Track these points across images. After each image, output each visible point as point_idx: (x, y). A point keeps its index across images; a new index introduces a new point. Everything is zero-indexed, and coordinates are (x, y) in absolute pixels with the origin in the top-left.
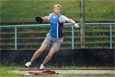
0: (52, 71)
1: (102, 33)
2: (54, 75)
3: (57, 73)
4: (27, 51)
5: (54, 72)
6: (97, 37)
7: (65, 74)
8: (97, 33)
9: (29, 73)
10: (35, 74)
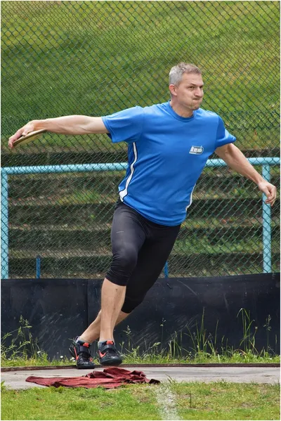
0: (131, 370)
2: (135, 387)
3: (153, 382)
4: (42, 283)
5: (139, 373)
7: (187, 385)
9: (30, 379)
10: (54, 381)
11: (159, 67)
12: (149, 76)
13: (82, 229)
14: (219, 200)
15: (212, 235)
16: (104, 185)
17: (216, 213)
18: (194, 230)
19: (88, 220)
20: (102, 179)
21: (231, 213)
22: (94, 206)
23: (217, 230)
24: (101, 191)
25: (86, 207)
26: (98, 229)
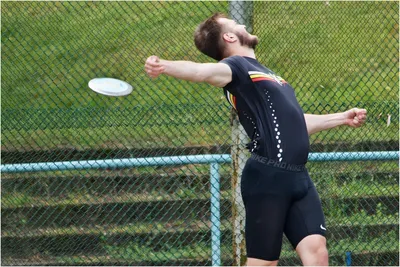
1: (368, 205)
6: (347, 222)
8: (347, 201)
11: (96, 57)
12: (85, 67)
13: (13, 235)
14: (163, 202)
15: (156, 240)
16: (37, 187)
17: (160, 216)
18: (136, 235)
19: (19, 226)
20: (34, 180)
21: (177, 216)
22: (25, 210)
23: (161, 235)
24: (33, 193)
25: (17, 211)
26: (30, 235)
